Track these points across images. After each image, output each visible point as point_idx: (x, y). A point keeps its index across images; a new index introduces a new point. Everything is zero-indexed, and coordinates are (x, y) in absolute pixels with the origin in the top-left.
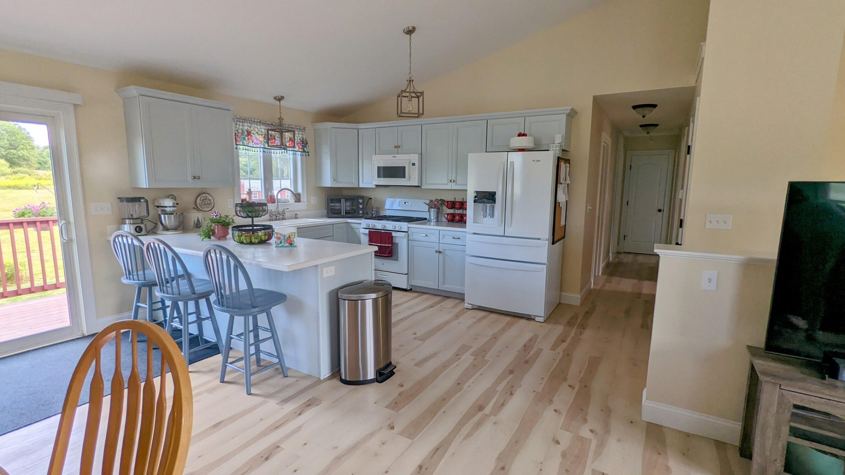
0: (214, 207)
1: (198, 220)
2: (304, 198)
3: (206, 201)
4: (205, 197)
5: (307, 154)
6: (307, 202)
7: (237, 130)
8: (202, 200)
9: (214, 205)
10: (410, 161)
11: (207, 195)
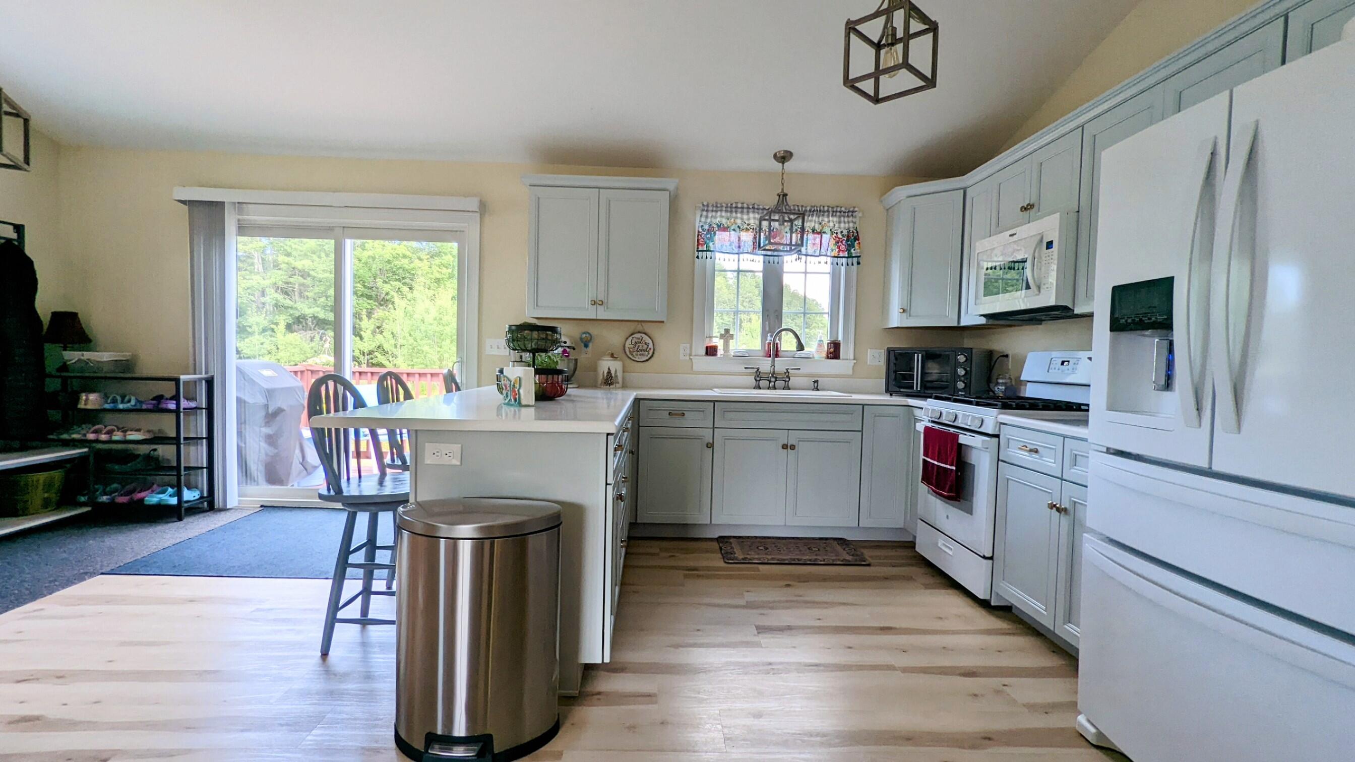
0: (652, 356)
1: (609, 372)
2: (846, 351)
3: (640, 344)
4: (639, 339)
5: (855, 260)
6: (854, 359)
7: (702, 226)
8: (633, 342)
9: (653, 353)
10: (1042, 238)
11: (643, 335)
